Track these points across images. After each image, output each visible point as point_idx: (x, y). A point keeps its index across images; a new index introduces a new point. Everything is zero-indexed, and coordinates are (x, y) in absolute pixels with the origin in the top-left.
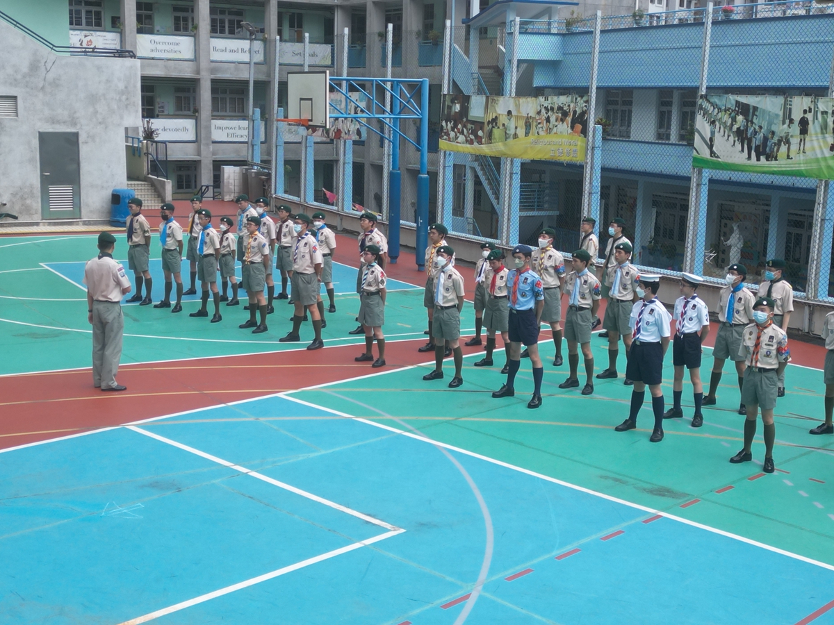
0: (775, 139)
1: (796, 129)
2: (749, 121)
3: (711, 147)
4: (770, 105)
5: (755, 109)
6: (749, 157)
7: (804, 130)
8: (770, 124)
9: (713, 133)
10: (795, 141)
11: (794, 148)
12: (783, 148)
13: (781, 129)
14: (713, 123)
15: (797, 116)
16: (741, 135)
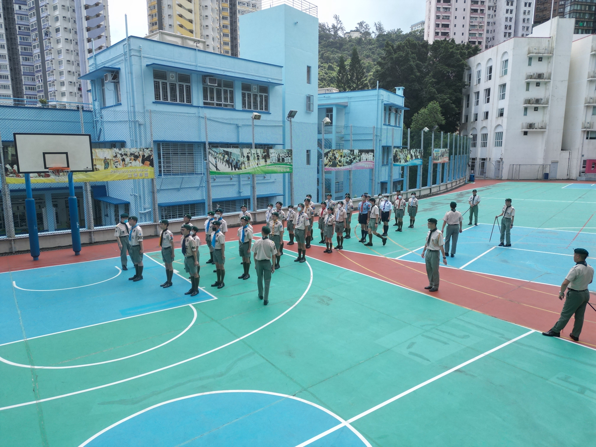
0: (240, 163)
1: (246, 159)
2: (230, 157)
3: (216, 167)
4: (235, 151)
5: (231, 153)
6: (232, 169)
7: (248, 160)
8: (237, 158)
9: (216, 162)
10: (246, 163)
11: (246, 165)
12: (243, 165)
13: (241, 159)
14: (215, 158)
15: (245, 155)
16: (227, 162)
